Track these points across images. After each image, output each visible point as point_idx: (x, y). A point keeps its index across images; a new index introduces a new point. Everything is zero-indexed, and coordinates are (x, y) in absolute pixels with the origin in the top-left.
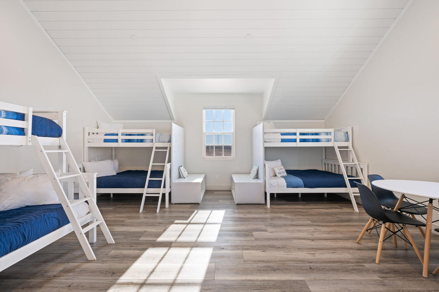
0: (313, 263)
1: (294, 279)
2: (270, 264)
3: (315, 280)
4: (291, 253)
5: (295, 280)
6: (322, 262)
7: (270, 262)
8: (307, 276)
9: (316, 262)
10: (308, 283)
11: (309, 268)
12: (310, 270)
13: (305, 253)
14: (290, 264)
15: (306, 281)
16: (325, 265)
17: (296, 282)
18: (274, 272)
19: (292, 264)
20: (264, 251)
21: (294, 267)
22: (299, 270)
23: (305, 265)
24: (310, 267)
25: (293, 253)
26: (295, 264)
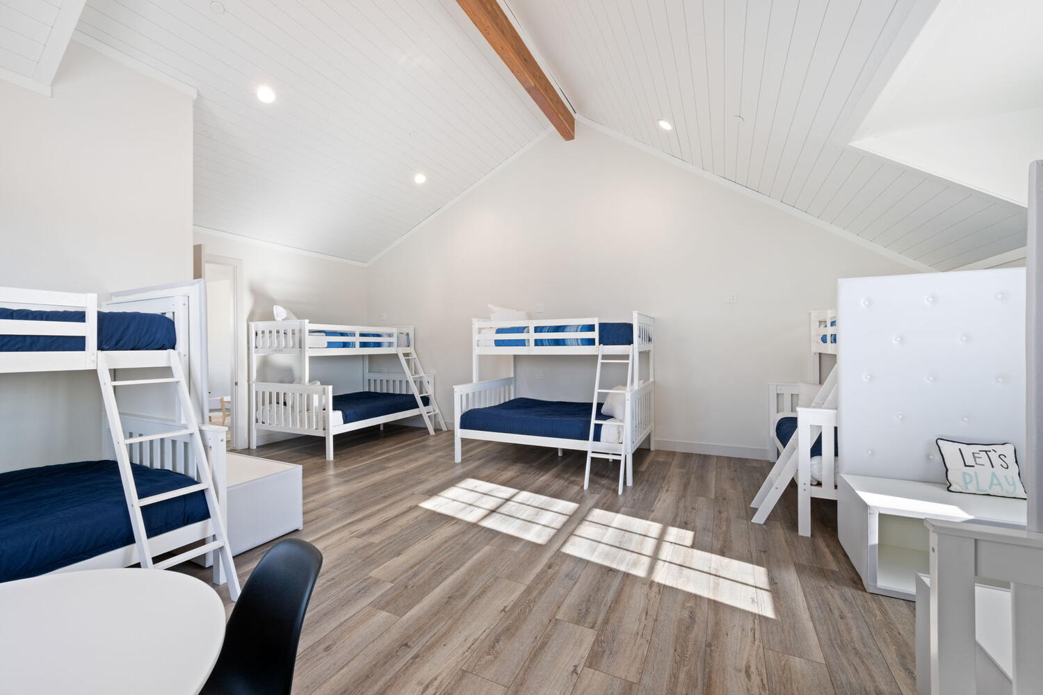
0: (411, 661)
1: (414, 608)
2: (465, 601)
3: (388, 630)
4: (465, 648)
5: (412, 608)
6: (396, 677)
7: (471, 603)
8: (402, 627)
9: (407, 667)
10: (394, 617)
11: (409, 644)
12: (405, 642)
13: (444, 675)
14: (442, 624)
15: (398, 618)
16: (388, 677)
17: (410, 607)
18: (449, 596)
19: (442, 627)
20: (504, 610)
21: (433, 624)
22: (420, 628)
23: (420, 645)
24: (409, 647)
25: (461, 651)
26: (436, 630)
